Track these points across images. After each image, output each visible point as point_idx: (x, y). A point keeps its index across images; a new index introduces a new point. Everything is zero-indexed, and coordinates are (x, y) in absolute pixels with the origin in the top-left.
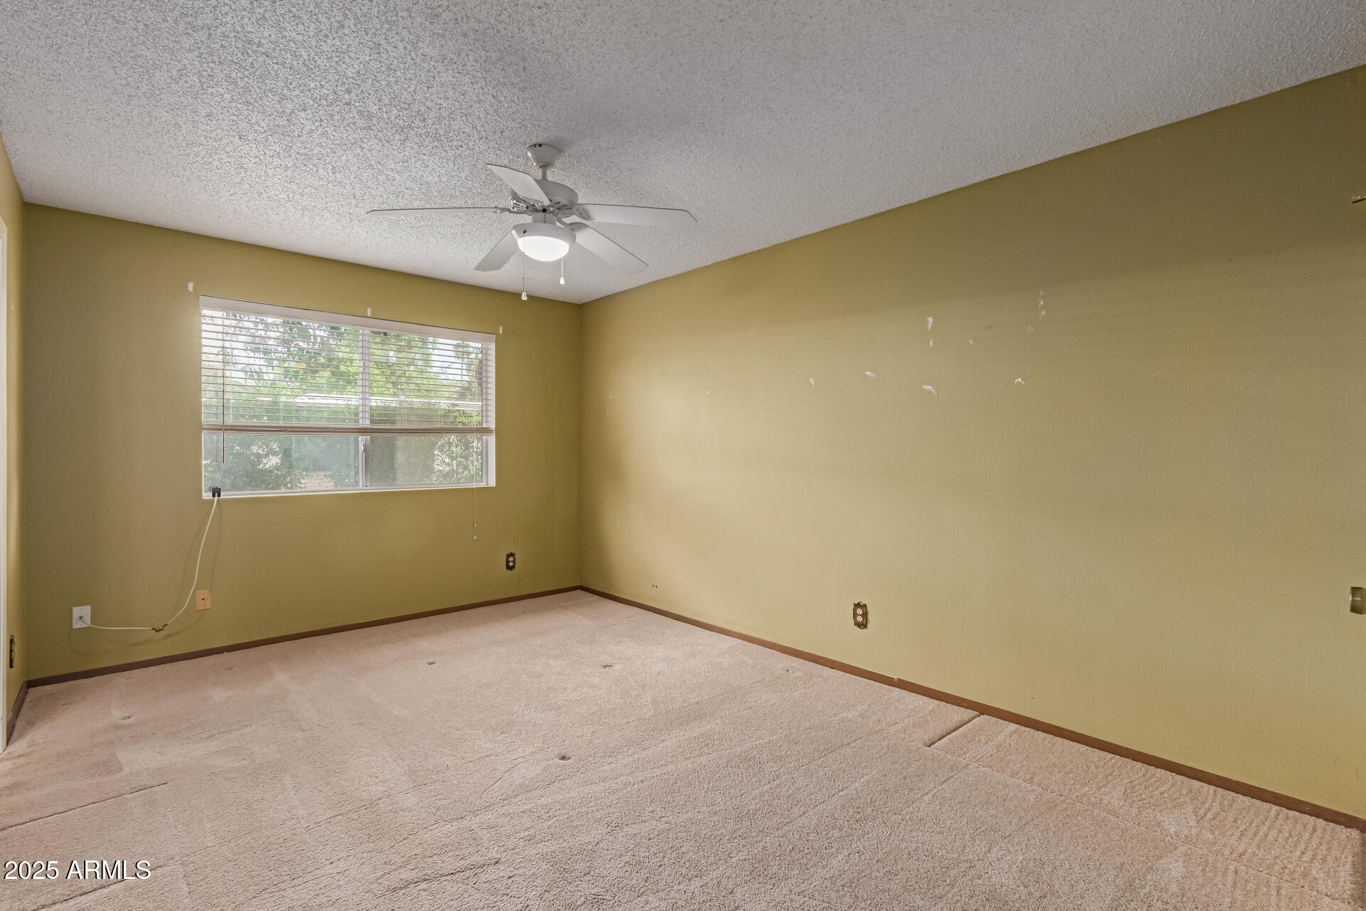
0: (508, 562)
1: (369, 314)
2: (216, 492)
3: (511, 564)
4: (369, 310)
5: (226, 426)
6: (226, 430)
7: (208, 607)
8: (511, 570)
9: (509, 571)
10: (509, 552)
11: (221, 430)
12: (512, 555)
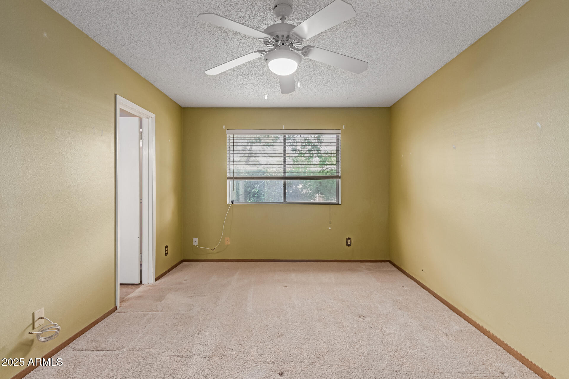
0: (347, 242)
1: (284, 128)
2: (232, 202)
3: (349, 243)
4: (284, 126)
5: (234, 177)
6: (234, 179)
7: (229, 244)
8: (349, 246)
9: (348, 247)
10: (348, 237)
11: (232, 179)
12: (349, 239)
